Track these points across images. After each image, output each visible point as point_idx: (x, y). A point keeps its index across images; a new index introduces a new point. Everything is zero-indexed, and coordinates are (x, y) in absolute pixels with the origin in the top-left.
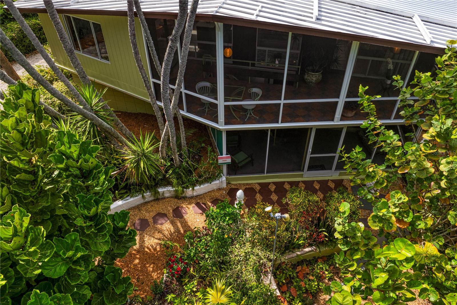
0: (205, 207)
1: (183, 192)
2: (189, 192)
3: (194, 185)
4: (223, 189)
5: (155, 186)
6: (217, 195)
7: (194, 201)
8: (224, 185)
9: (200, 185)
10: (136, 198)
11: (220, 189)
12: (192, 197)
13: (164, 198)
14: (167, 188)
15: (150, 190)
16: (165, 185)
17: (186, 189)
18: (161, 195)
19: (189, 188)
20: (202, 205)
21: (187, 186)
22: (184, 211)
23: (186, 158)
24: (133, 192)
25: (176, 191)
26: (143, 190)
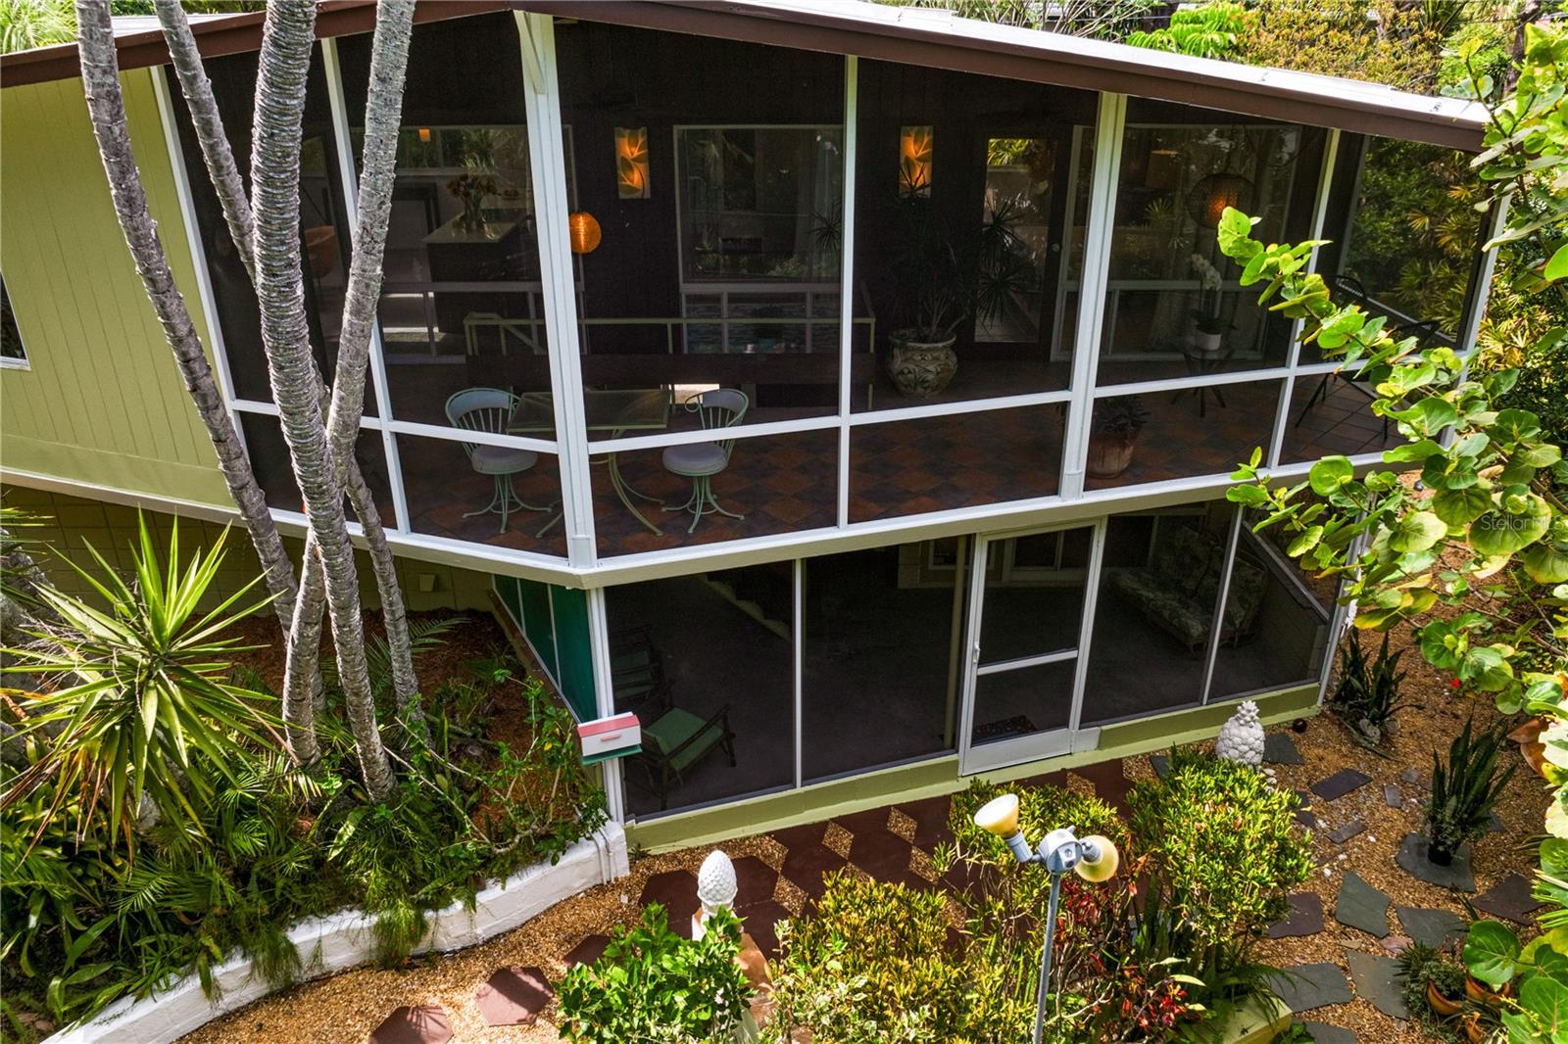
0: (540, 987)
1: (422, 926)
2: (452, 925)
3: (471, 886)
4: (615, 886)
5: (271, 917)
6: (593, 917)
7: (479, 966)
8: (621, 868)
9: (503, 876)
10: (171, 996)
11: (601, 889)
12: (468, 952)
13: (326, 978)
14: (334, 918)
15: (245, 947)
16: (326, 909)
17: (436, 910)
18: (305, 965)
19: (448, 904)
20: (525, 978)
21: (440, 891)
22: (432, 1026)
23: (420, 746)
24: (150, 971)
25: (385, 929)
26: (207, 950)
